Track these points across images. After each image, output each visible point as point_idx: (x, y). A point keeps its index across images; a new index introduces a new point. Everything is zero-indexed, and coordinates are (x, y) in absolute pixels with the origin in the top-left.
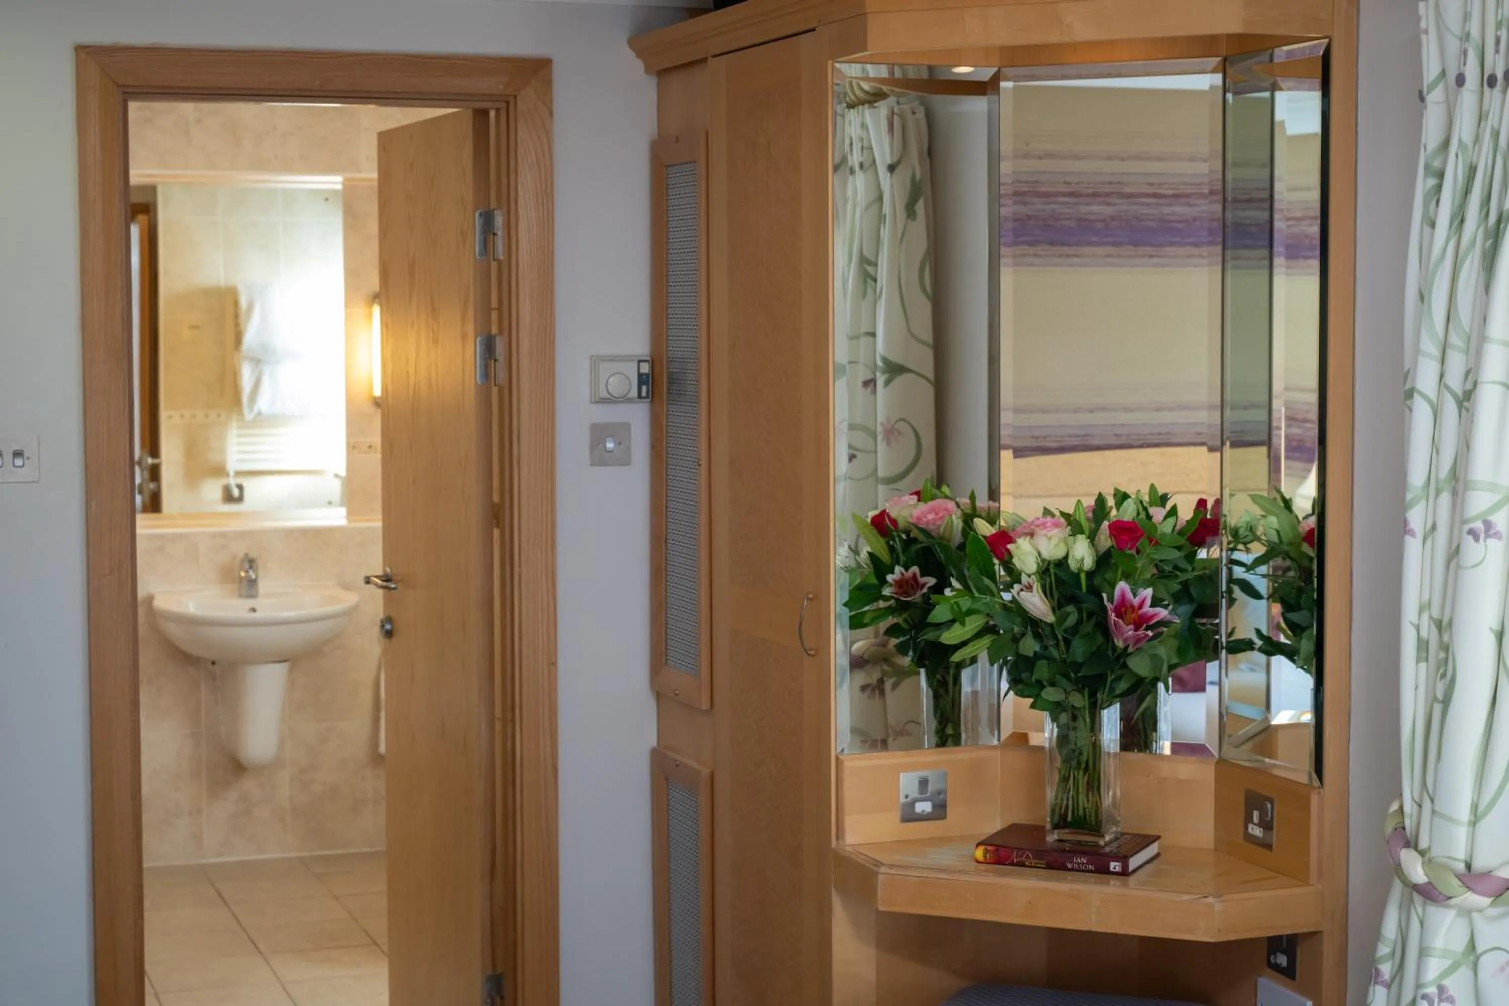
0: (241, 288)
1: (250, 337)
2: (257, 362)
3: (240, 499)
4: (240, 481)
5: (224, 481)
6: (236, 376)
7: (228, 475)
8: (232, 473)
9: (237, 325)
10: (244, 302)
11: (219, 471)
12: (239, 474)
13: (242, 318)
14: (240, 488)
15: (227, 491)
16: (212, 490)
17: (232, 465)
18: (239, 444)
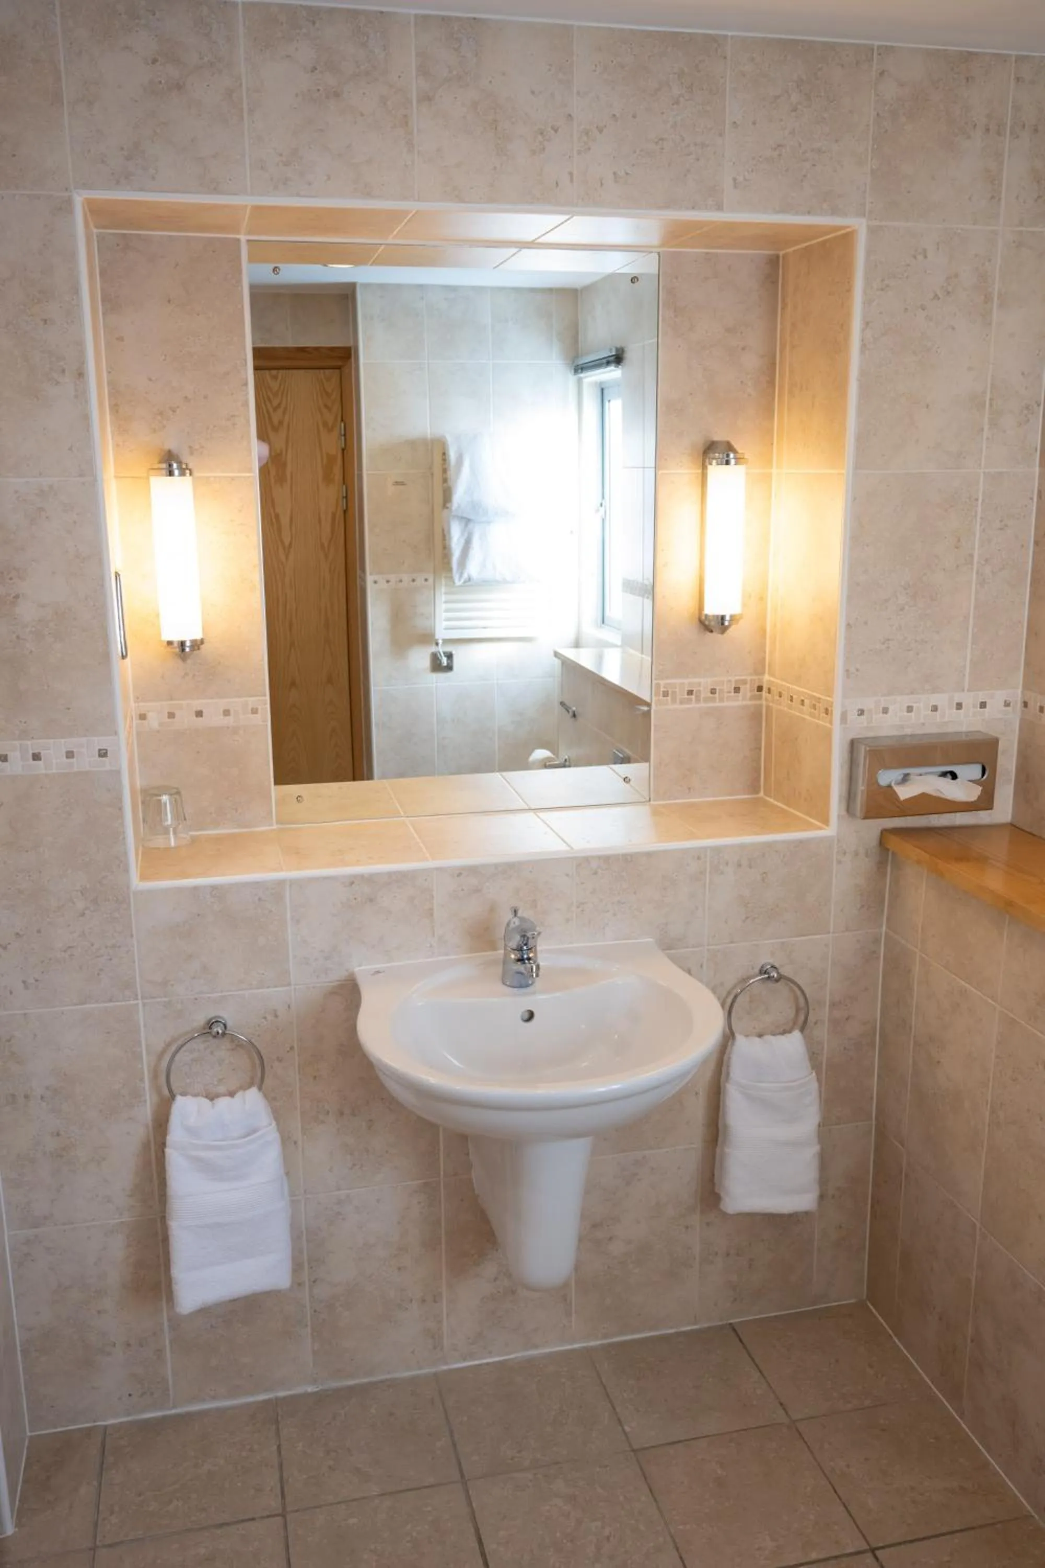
0: (449, 439)
1: (459, 496)
2: (467, 521)
3: (449, 668)
4: (448, 649)
5: (433, 649)
6: (445, 537)
7: (437, 644)
8: (440, 642)
9: (445, 480)
10: (452, 455)
11: (428, 638)
12: (446, 641)
13: (451, 473)
14: (450, 656)
15: (435, 658)
16: (420, 658)
17: (441, 634)
18: (447, 611)
